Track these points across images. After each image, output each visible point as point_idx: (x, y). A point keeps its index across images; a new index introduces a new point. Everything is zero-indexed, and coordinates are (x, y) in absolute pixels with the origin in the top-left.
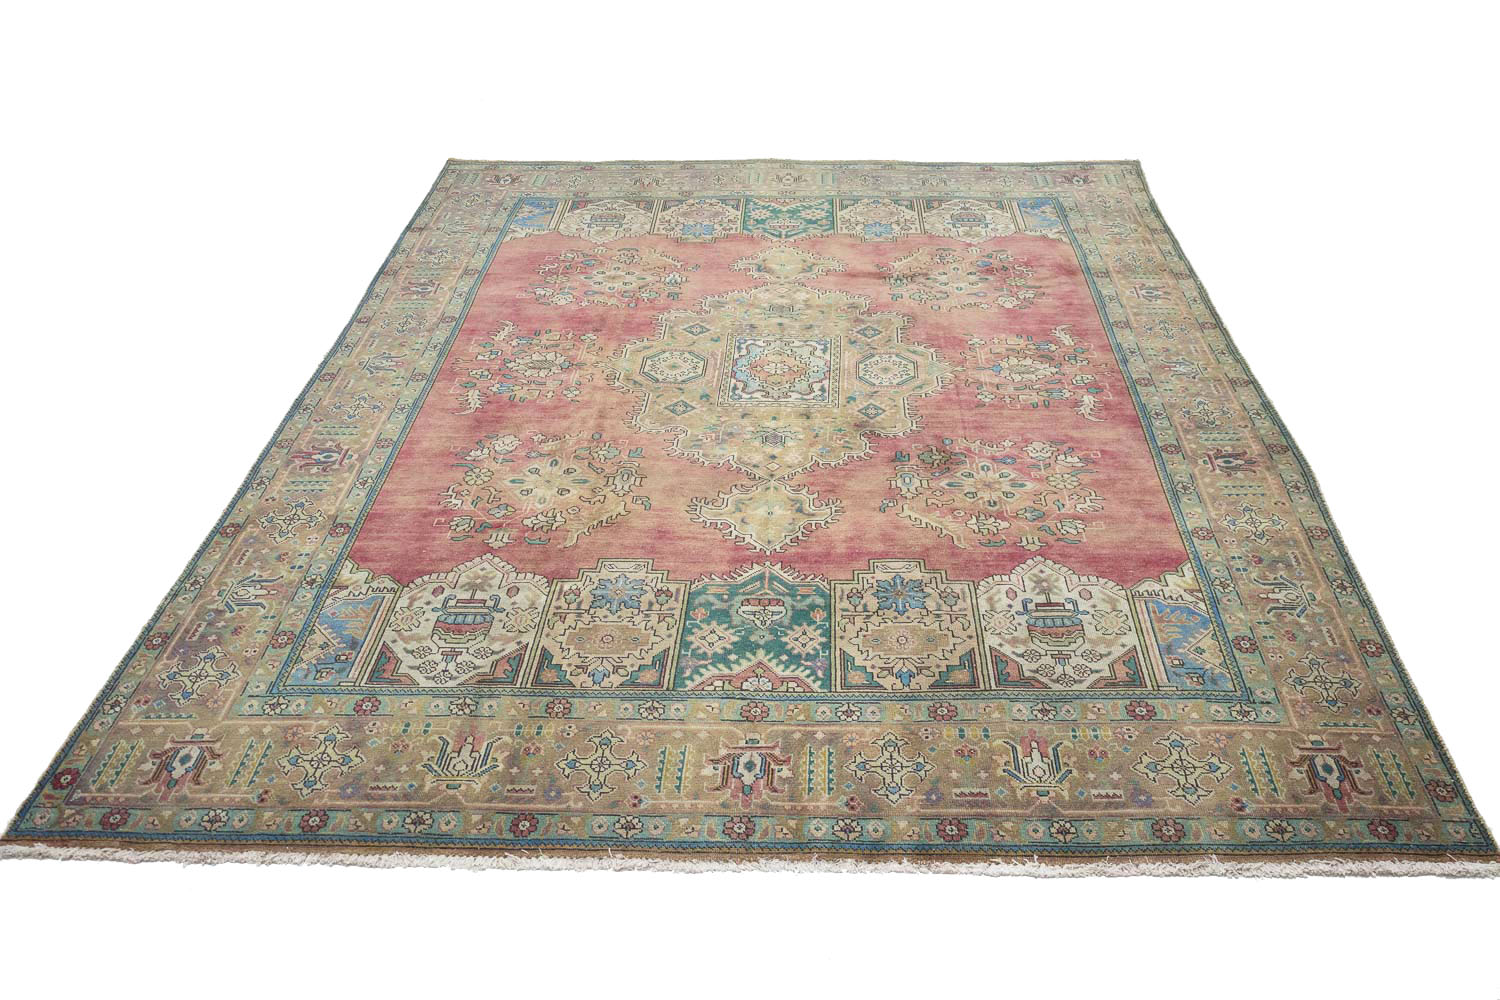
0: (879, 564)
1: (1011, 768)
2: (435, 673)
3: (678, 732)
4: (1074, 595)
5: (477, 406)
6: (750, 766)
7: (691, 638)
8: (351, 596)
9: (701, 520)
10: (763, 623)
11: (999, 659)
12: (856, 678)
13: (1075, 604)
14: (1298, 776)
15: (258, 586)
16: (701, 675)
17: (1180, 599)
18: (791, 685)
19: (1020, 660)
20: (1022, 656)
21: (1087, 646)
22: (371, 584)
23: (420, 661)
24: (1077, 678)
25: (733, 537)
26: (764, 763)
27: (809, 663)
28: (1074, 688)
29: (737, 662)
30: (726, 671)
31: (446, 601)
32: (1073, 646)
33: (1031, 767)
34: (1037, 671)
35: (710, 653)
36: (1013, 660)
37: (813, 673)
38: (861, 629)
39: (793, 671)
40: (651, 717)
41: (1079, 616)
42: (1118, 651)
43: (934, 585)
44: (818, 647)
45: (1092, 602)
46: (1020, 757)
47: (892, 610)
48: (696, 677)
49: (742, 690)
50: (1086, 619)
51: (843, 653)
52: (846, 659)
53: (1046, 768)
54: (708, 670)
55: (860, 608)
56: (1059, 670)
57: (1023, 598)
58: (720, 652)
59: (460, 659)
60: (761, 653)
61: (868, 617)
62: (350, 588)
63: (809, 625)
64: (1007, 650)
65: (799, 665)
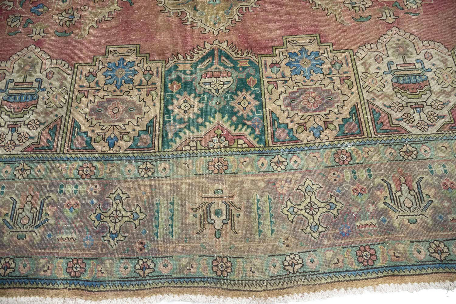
0: (290, 40)
1: (388, 201)
2: (5, 142)
3: (166, 186)
4: (421, 57)
6: (218, 213)
7: (170, 107)
9: (167, 11)
10: (217, 90)
11: (375, 111)
12: (281, 134)
13: (422, 63)
16: (180, 138)
18: (240, 142)
19: (389, 110)
20: (390, 107)
21: (434, 97)
24: (429, 123)
25: (189, 23)
26: (228, 210)
27: (249, 123)
28: (429, 132)
29: (203, 124)
30: (197, 133)
31: (7, 83)
32: (424, 98)
33: (402, 199)
34: (402, 119)
35: (186, 119)
36: (384, 111)
37: (253, 132)
38: (282, 92)
39: (240, 130)
40: (146, 176)
41: (426, 74)
43: (326, 55)
44: (254, 109)
45: (432, 61)
46: (394, 192)
47: (300, 75)
48: (177, 139)
49: (209, 149)
50: (430, 75)
51: (271, 112)
52: (274, 118)
53: (413, 199)
54: (185, 133)
55: (279, 75)
56: (417, 116)
57: (387, 61)
58: (193, 116)
59: (20, 130)
60: (218, 116)
61: (286, 82)
63: (247, 91)
64: (378, 103)
65: (244, 124)
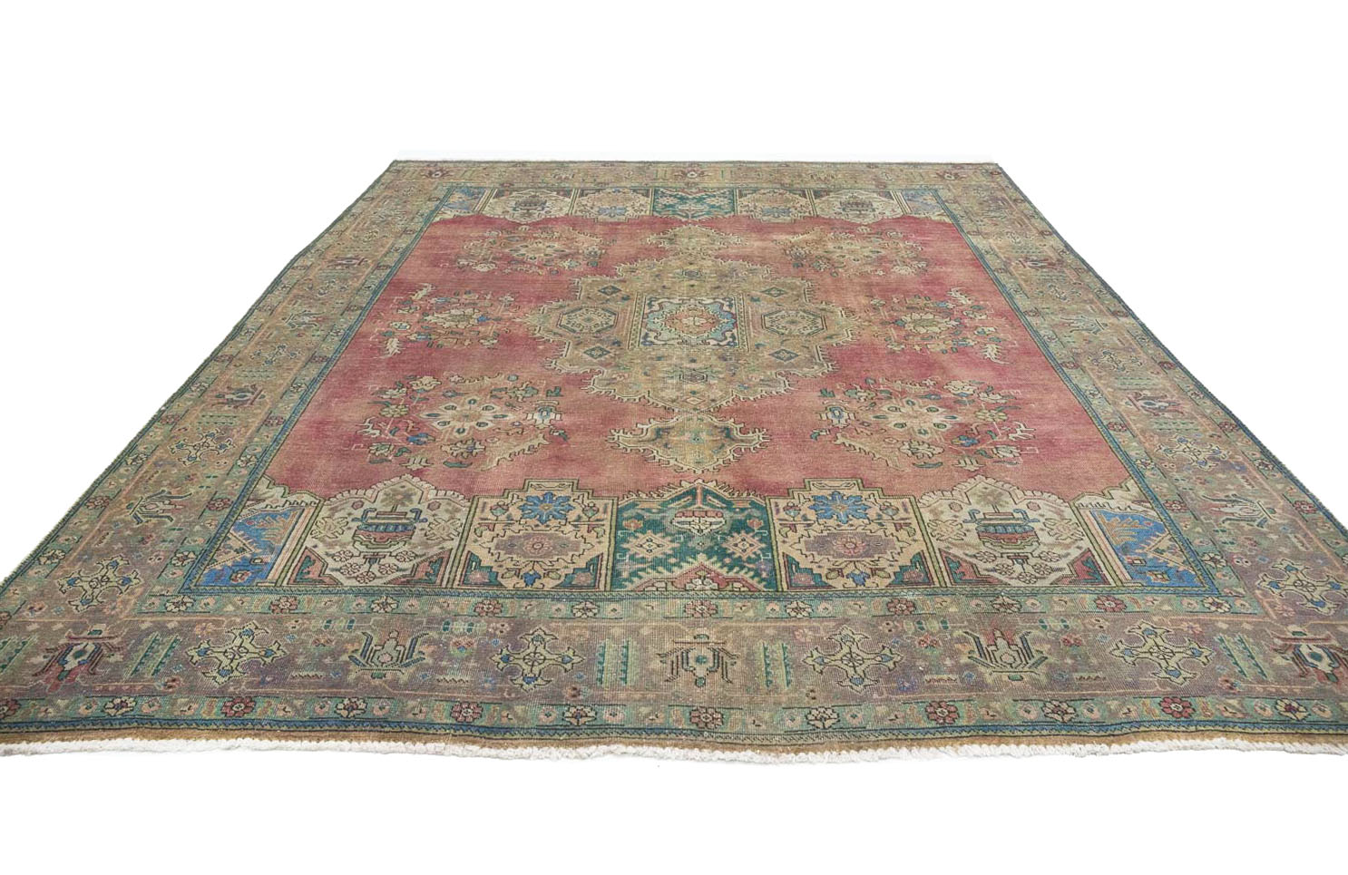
0: (815, 483)
1: (976, 655)
2: (358, 573)
3: (617, 628)
4: (1022, 507)
5: (396, 351)
6: (700, 660)
7: (625, 546)
8: (268, 508)
10: (700, 531)
11: (951, 560)
12: (803, 579)
13: (1024, 514)
14: (1284, 662)
15: (167, 502)
16: (640, 578)
17: (1128, 509)
18: (736, 585)
19: (973, 560)
20: (975, 556)
21: (1044, 548)
22: (289, 498)
23: (341, 564)
24: (1038, 575)
25: (657, 460)
26: (716, 657)
27: (751, 566)
28: (1037, 585)
29: (677, 565)
30: (666, 573)
31: (366, 512)
32: (1028, 549)
33: (998, 653)
34: (994, 570)
35: (650, 558)
36: (966, 561)
37: (757, 574)
38: (802, 535)
39: (737, 573)
40: (584, 616)
41: (1031, 524)
42: (1075, 553)
43: (872, 500)
44: (759, 552)
45: (1040, 512)
46: (984, 646)
47: (832, 519)
48: (635, 579)
49: (687, 590)
50: (1037, 526)
51: (786, 556)
52: (791, 562)
53: (1015, 655)
54: (648, 573)
55: (798, 518)
56: (1017, 568)
57: (968, 510)
58: (661, 556)
59: (383, 561)
60: (702, 557)
61: (809, 525)
62: (267, 502)
63: (747, 533)
64: (957, 552)
65: (742, 567)
